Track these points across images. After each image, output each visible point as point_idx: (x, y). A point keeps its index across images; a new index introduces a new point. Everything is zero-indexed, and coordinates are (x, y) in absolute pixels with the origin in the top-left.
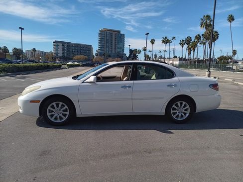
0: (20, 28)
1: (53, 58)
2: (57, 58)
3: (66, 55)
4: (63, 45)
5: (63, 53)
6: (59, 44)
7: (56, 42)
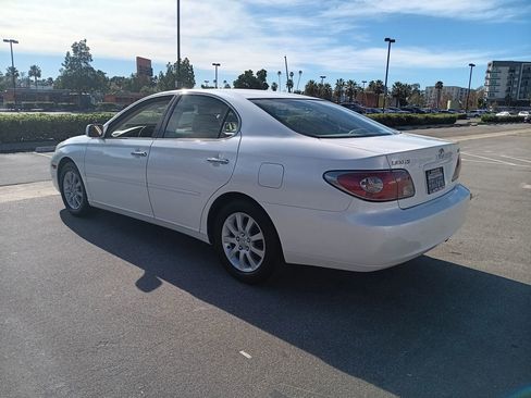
0: (387, 40)
1: (480, 102)
2: (492, 102)
3: (516, 95)
4: (512, 71)
5: (508, 90)
6: (500, 68)
7: (496, 64)
